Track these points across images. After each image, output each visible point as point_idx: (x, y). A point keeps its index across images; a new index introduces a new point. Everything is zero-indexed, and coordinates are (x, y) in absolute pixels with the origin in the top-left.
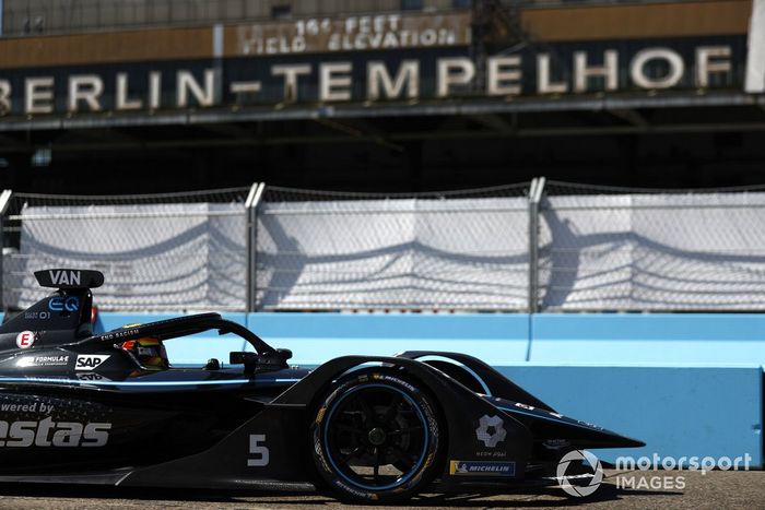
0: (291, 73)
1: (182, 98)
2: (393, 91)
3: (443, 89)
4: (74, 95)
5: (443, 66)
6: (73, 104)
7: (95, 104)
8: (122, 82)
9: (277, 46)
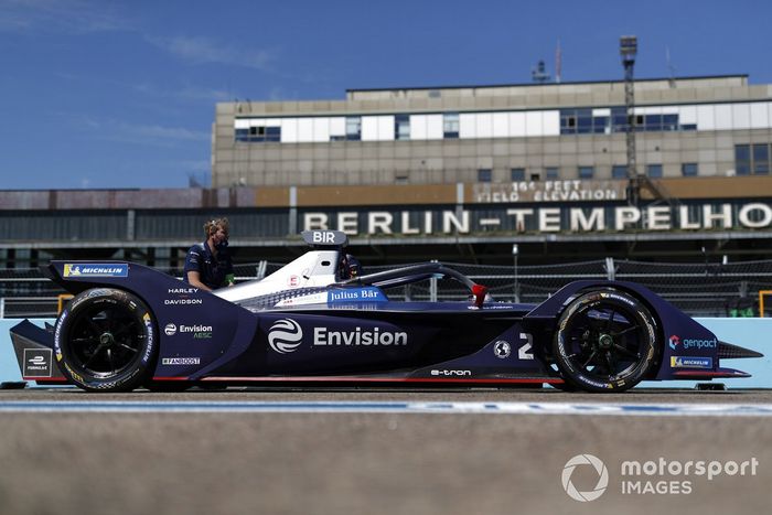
0: (520, 214)
1: (447, 228)
2: (587, 226)
3: (620, 225)
5: (619, 211)
7: (387, 230)
8: (405, 216)
9: (500, 197)
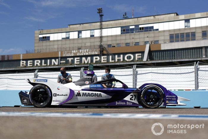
0: (70, 59)
1: (53, 64)
2: (86, 62)
3: (94, 62)
4: (36, 63)
5: (94, 58)
6: (35, 65)
8: (43, 61)
9: (69, 55)
